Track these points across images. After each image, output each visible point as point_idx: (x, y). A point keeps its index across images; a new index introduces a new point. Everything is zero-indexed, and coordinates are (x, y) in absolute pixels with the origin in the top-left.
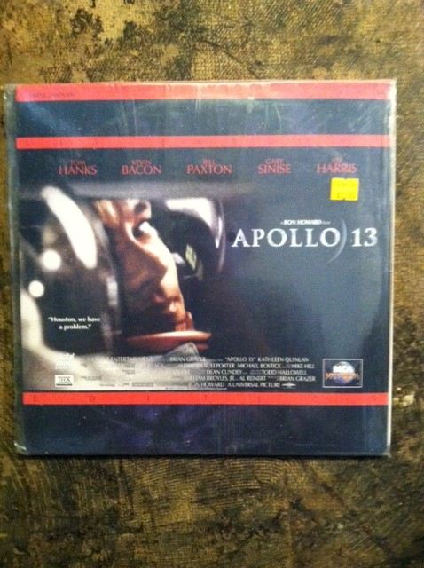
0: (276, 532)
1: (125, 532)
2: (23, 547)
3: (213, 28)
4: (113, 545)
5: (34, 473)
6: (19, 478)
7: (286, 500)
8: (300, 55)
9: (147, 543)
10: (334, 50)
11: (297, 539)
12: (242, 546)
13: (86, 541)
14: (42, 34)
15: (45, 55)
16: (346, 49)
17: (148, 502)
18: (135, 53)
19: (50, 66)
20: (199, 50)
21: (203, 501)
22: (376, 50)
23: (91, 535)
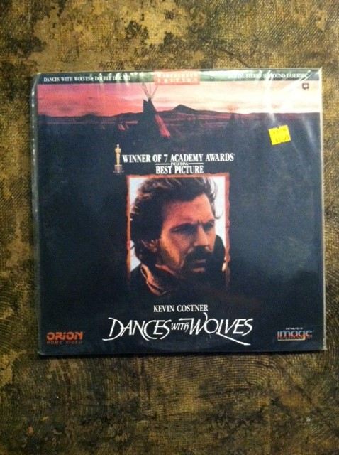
0: (259, 423)
1: (142, 419)
2: (61, 429)
3: (230, 41)
4: (133, 429)
5: (74, 369)
6: (62, 373)
7: (268, 398)
9: (159, 428)
10: (317, 62)
12: (233, 433)
14: (103, 37)
15: (104, 53)
16: (326, 62)
17: (162, 395)
18: (172, 56)
19: (107, 61)
20: (219, 57)
21: (204, 397)
23: (116, 420)
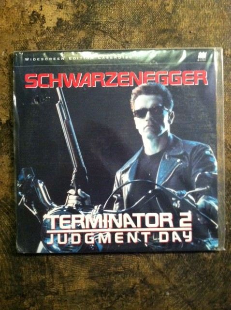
8: (149, 38)
11: (144, 300)
13: (27, 299)
22: (189, 37)
